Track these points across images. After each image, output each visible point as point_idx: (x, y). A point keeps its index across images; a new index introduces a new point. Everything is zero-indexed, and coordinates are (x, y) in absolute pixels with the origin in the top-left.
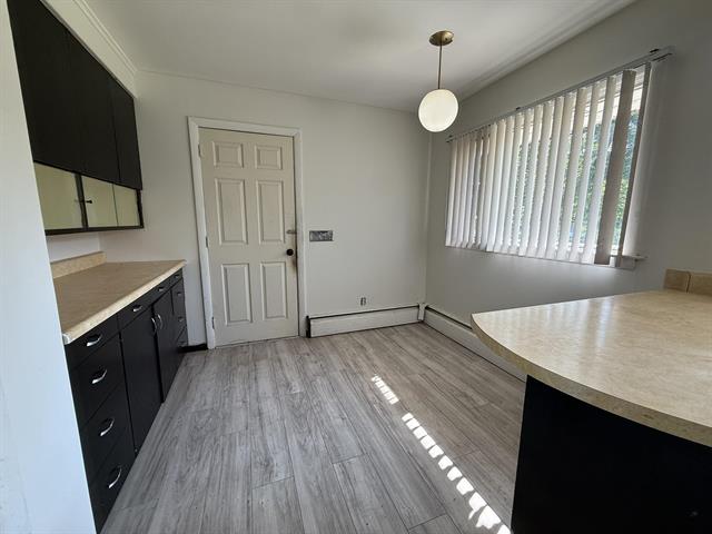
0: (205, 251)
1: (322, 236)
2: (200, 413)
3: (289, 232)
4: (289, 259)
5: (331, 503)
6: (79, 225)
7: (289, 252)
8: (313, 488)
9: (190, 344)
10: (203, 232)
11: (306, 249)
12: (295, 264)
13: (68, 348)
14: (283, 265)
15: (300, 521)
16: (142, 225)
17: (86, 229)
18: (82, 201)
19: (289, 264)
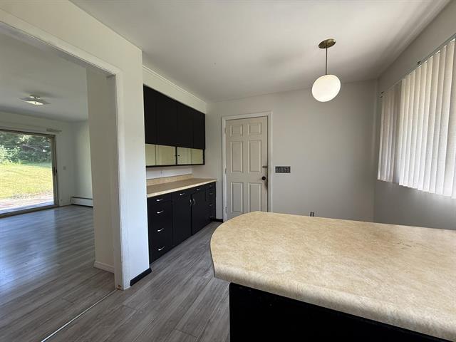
0: (225, 176)
1: (280, 170)
2: (201, 244)
3: (264, 167)
4: (263, 182)
5: (215, 295)
6: (175, 164)
7: (264, 178)
8: (214, 287)
9: (217, 218)
10: (225, 167)
11: (273, 176)
12: (267, 185)
13: (148, 199)
14: (260, 185)
15: (199, 293)
16: (204, 164)
17: (177, 165)
18: (176, 156)
19: (263, 185)
